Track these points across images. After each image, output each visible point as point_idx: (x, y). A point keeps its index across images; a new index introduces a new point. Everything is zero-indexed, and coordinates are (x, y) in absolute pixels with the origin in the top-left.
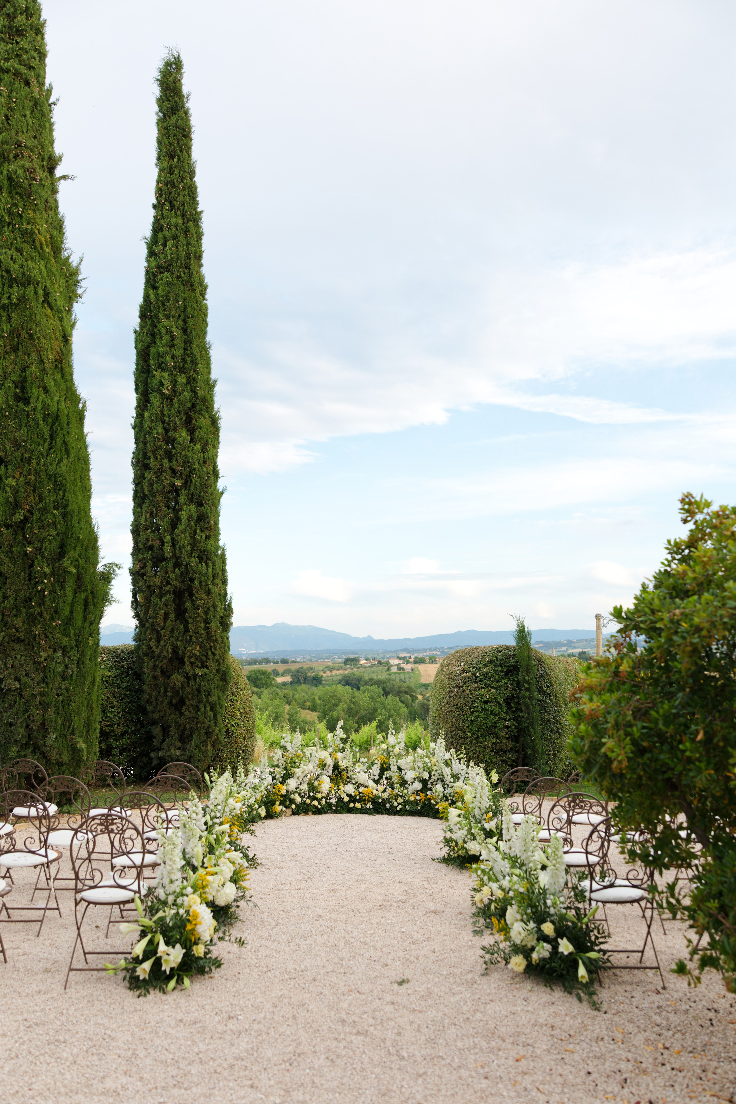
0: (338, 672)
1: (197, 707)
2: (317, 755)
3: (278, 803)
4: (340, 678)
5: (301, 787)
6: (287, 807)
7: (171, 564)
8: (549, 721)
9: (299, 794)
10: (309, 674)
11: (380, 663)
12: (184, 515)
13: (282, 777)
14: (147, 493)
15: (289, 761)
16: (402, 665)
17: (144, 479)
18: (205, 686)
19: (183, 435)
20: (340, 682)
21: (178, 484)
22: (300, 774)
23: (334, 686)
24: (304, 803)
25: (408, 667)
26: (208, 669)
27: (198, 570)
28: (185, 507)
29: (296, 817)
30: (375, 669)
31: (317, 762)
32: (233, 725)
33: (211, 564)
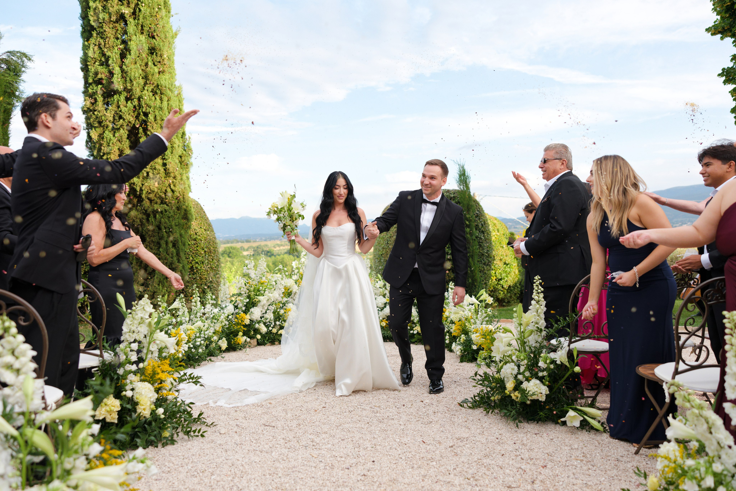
1: (159, 243)
2: (283, 282)
3: (241, 334)
4: (286, 251)
5: (266, 316)
6: (251, 338)
7: (122, 98)
8: (483, 255)
9: (265, 324)
10: (265, 249)
12: (132, 45)
13: (246, 306)
14: (93, 24)
15: (252, 289)
17: (89, 8)
18: (165, 223)
20: (286, 253)
22: (265, 302)
23: (282, 256)
24: (269, 332)
26: (167, 205)
27: (152, 104)
28: (134, 38)
29: (262, 348)
31: (283, 290)
32: (197, 263)
33: (165, 99)
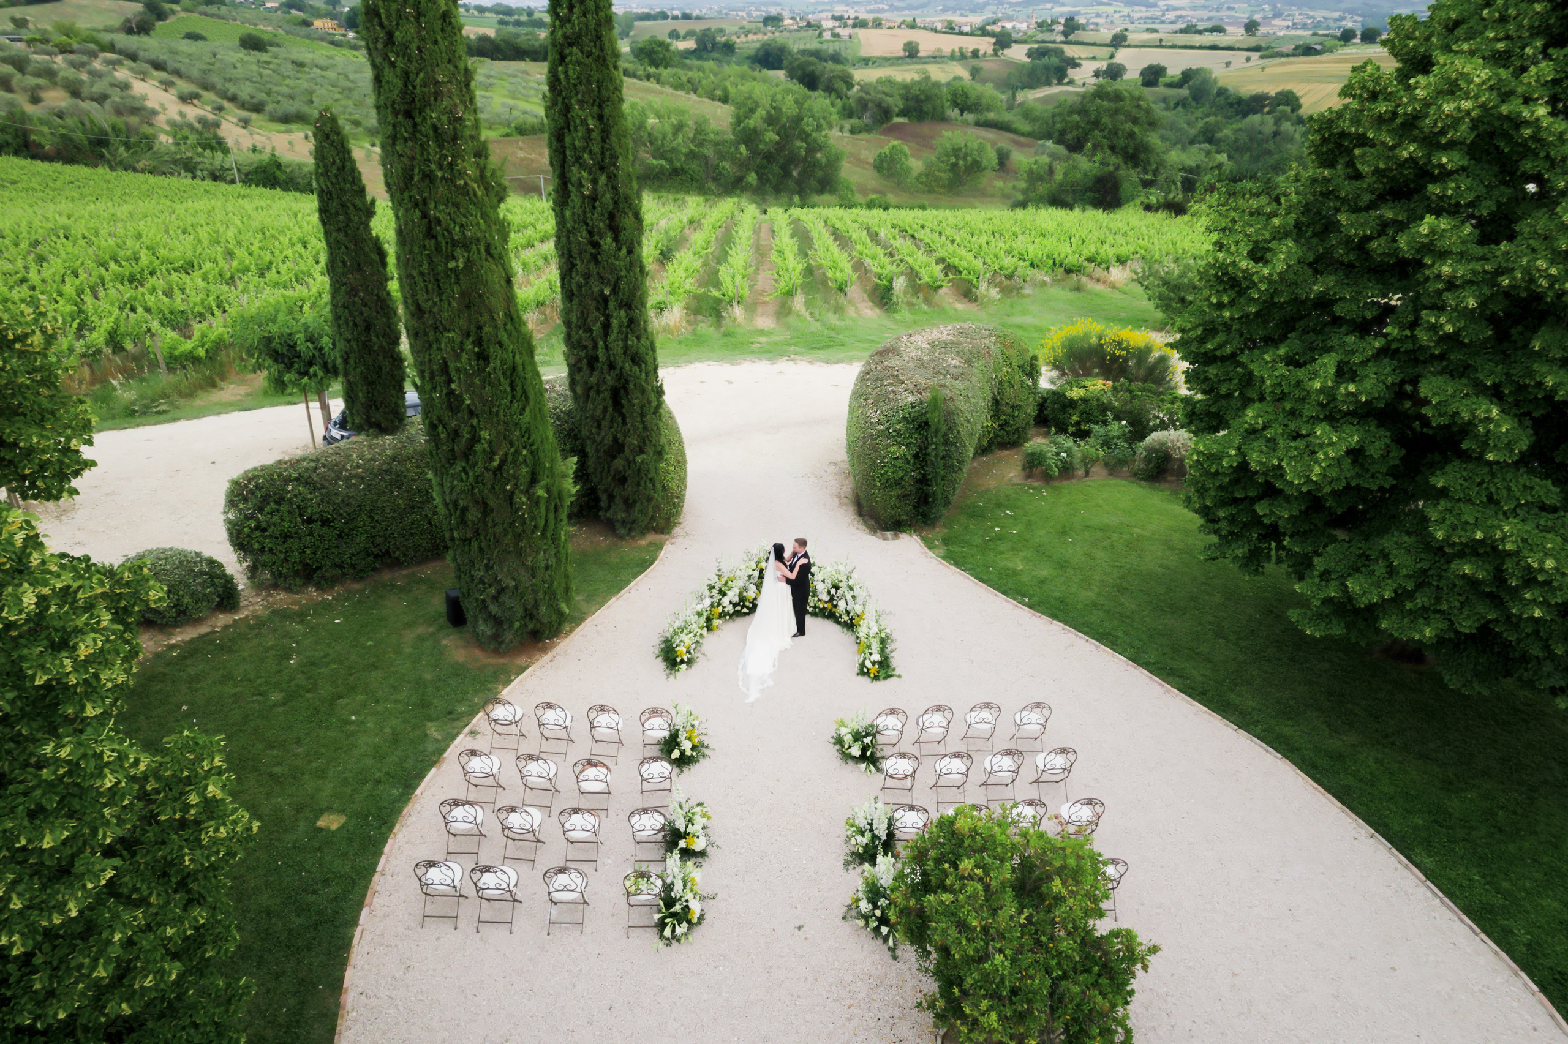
0: (755, 37)
10: (718, 39)
11: (809, 25)
16: (838, 30)
19: (608, 242)
21: (607, 292)
25: (844, 32)
27: (632, 371)
28: (615, 313)
30: (803, 34)
